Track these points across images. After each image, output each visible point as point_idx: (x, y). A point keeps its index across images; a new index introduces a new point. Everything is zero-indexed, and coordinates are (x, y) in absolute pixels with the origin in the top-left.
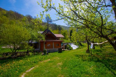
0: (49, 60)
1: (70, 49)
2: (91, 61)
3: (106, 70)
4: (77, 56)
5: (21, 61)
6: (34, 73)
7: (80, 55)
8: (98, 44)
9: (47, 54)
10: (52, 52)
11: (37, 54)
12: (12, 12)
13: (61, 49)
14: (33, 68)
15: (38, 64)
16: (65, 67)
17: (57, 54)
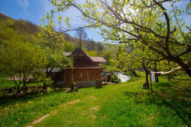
0: (78, 100)
1: (117, 82)
2: (150, 104)
3: (177, 123)
4: (127, 94)
5: (30, 102)
6: (46, 125)
7: (132, 93)
8: (162, 73)
9: (77, 90)
10: (85, 87)
11: (59, 91)
12: (23, 21)
13: (101, 82)
14: (48, 115)
15: (57, 108)
16: (102, 115)
17: (92, 90)
